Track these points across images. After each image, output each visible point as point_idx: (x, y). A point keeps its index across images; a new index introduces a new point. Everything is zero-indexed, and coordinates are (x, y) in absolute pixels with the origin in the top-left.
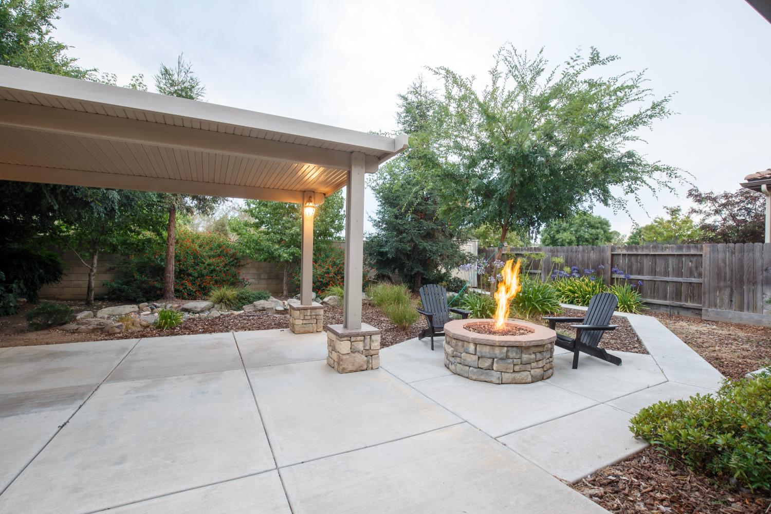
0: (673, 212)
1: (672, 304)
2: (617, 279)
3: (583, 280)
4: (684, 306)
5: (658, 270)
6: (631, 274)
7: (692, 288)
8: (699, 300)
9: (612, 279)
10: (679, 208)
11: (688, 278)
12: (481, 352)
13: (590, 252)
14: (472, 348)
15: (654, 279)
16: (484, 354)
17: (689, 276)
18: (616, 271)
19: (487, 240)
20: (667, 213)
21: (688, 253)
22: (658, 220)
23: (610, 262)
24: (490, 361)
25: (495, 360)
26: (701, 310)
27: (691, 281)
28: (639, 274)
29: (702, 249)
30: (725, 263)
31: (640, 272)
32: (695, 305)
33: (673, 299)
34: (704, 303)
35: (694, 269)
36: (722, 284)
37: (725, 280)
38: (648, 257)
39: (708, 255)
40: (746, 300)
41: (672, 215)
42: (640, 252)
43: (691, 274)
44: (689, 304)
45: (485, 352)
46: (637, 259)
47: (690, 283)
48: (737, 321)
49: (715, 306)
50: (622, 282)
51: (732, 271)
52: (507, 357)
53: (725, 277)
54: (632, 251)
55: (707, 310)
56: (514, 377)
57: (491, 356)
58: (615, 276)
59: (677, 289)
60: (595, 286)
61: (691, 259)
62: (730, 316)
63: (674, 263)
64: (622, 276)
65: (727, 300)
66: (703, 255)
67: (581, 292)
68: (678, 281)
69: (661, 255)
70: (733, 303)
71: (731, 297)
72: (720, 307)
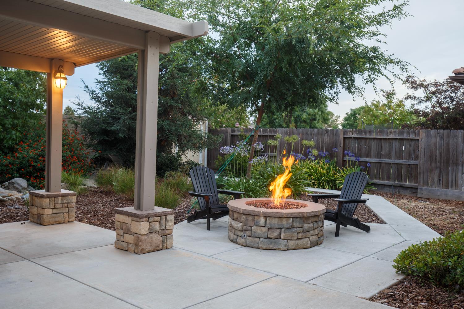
0: (388, 95)
1: (394, 184)
2: (349, 161)
3: (319, 163)
4: (404, 186)
5: (383, 153)
6: (360, 157)
7: (410, 169)
8: (416, 180)
9: (344, 161)
10: (393, 92)
11: (407, 160)
12: (271, 224)
13: (324, 135)
14: (262, 221)
15: (380, 162)
16: (273, 226)
17: (408, 159)
18: (348, 154)
20: (384, 96)
21: (408, 138)
22: (375, 103)
23: (342, 145)
24: (279, 231)
25: (283, 230)
26: (417, 188)
27: (409, 163)
28: (367, 157)
29: (419, 134)
30: (436, 147)
31: (368, 156)
32: (413, 184)
33: (394, 179)
34: (420, 182)
35: (412, 152)
36: (433, 165)
37: (436, 162)
38: (375, 141)
39: (423, 140)
40: (450, 179)
41: (387, 98)
42: (368, 136)
43: (410, 157)
44: (408, 184)
45: (275, 224)
46: (366, 143)
47: (409, 165)
48: (443, 197)
49: (428, 185)
50: (353, 164)
51: (441, 154)
52: (293, 227)
53: (436, 159)
54: (362, 135)
55: (421, 189)
56: (298, 244)
57: (279, 227)
58: (347, 158)
59: (398, 170)
60: (329, 168)
61: (411, 143)
62: (439, 193)
63: (397, 147)
64: (353, 159)
65: (436, 179)
66: (420, 140)
67: (317, 174)
68: (400, 163)
69: (386, 139)
70: (441, 182)
71: (439, 176)
72: (431, 186)
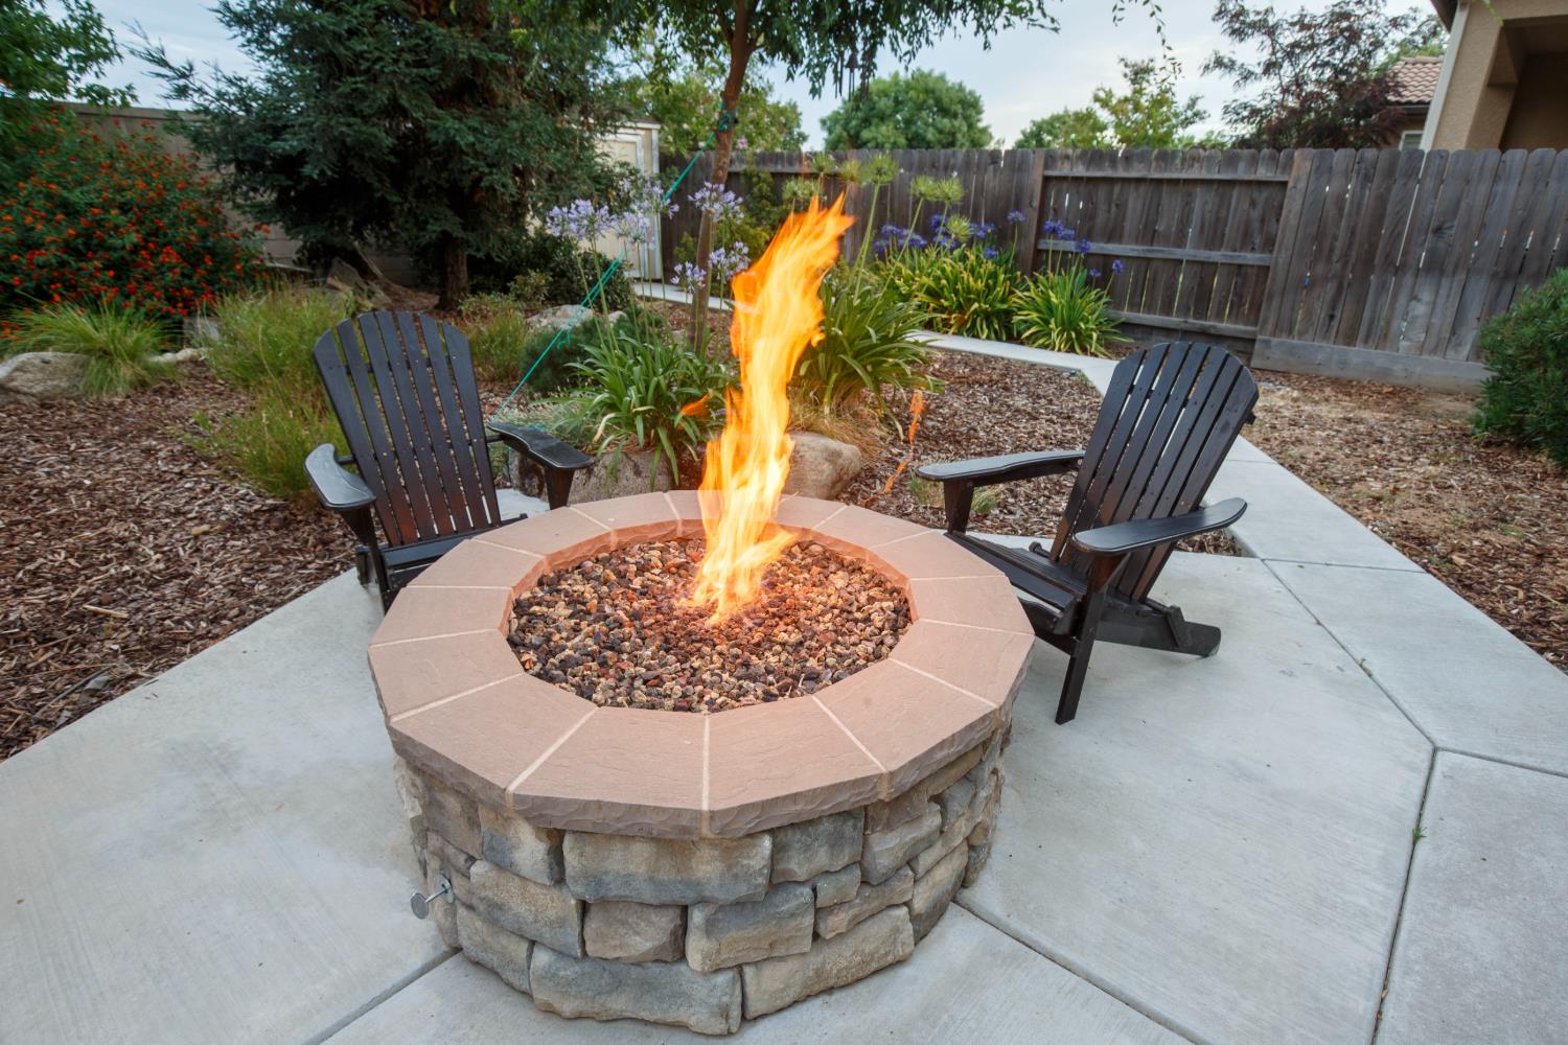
0: (1136, 74)
1: (1183, 326)
2: (1055, 252)
3: (964, 258)
4: (1212, 331)
5: (1161, 227)
6: (1090, 237)
7: (1239, 280)
8: (1255, 315)
9: (1038, 252)
10: (1151, 65)
11: (1235, 250)
12: (595, 880)
13: (986, 170)
14: (529, 849)
15: (1149, 255)
16: (615, 891)
17: (1238, 246)
18: (1054, 231)
19: (685, 126)
20: (1125, 76)
21: (1252, 177)
22: (1102, 95)
23: (1036, 203)
24: (665, 922)
25: (697, 917)
26: (1253, 341)
27: (1240, 261)
28: (1109, 240)
29: (1288, 165)
30: (1341, 209)
31: (1114, 234)
32: (1241, 327)
33: (1184, 311)
34: (1265, 321)
35: (1256, 225)
36: (1320, 269)
37: (1329, 260)
38: (1143, 188)
39: (1302, 185)
40: (1367, 314)
41: (1134, 82)
42: (1121, 173)
43: (1245, 242)
44: (1226, 326)
45: (628, 879)
46: (1111, 193)
47: (1240, 266)
48: (1333, 371)
49: (1290, 332)
50: (1064, 261)
51: (1353, 233)
52: (778, 882)
53: (1332, 250)
54: (1100, 167)
55: (1267, 343)
56: (818, 973)
57: (665, 898)
58: (1049, 244)
59: (1201, 284)
60: (994, 275)
61: (1256, 194)
62: (1320, 357)
63: (1209, 207)
64: (1071, 246)
65: (1321, 313)
66: (1290, 185)
67: (956, 292)
68: (1211, 260)
69: (1176, 182)
70: (1335, 323)
71: (1333, 307)
72: (1301, 335)
